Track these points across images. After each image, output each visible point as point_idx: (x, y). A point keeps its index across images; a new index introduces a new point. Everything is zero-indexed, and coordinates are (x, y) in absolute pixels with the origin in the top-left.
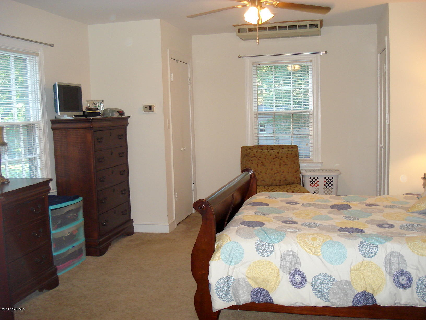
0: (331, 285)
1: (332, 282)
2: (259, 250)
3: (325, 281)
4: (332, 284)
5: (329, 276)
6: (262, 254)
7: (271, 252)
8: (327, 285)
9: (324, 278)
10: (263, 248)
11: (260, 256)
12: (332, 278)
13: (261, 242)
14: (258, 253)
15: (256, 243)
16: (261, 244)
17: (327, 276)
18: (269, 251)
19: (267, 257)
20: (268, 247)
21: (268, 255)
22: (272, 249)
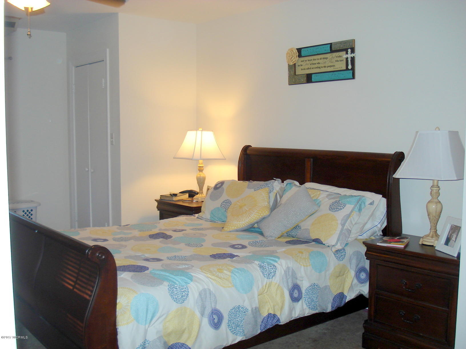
0: (244, 317)
1: (244, 312)
2: (174, 297)
3: (239, 314)
4: (245, 315)
5: (242, 307)
6: (178, 301)
7: (186, 296)
8: (240, 317)
9: (238, 311)
10: (178, 293)
11: (177, 303)
12: (245, 308)
13: (173, 287)
14: (174, 301)
15: (168, 289)
16: (174, 288)
17: (240, 307)
18: (184, 295)
19: (184, 302)
20: (182, 290)
21: (184, 300)
22: (186, 292)
